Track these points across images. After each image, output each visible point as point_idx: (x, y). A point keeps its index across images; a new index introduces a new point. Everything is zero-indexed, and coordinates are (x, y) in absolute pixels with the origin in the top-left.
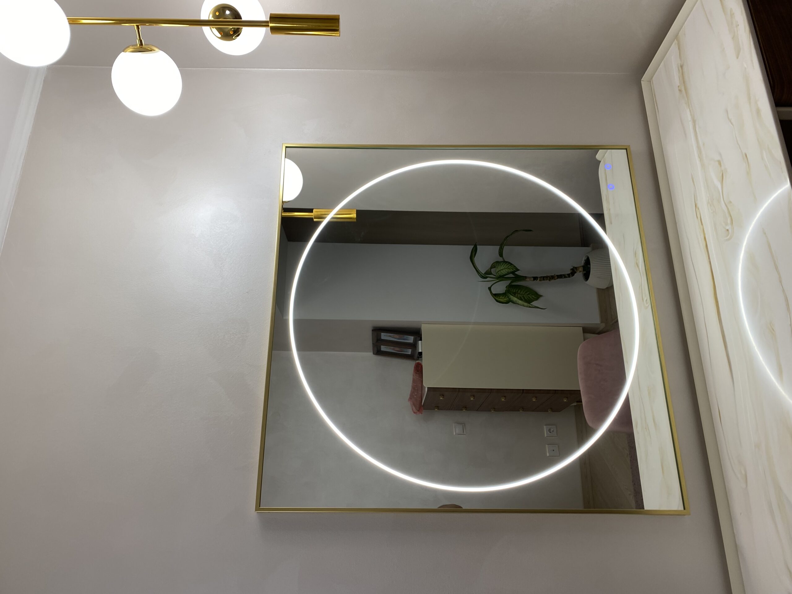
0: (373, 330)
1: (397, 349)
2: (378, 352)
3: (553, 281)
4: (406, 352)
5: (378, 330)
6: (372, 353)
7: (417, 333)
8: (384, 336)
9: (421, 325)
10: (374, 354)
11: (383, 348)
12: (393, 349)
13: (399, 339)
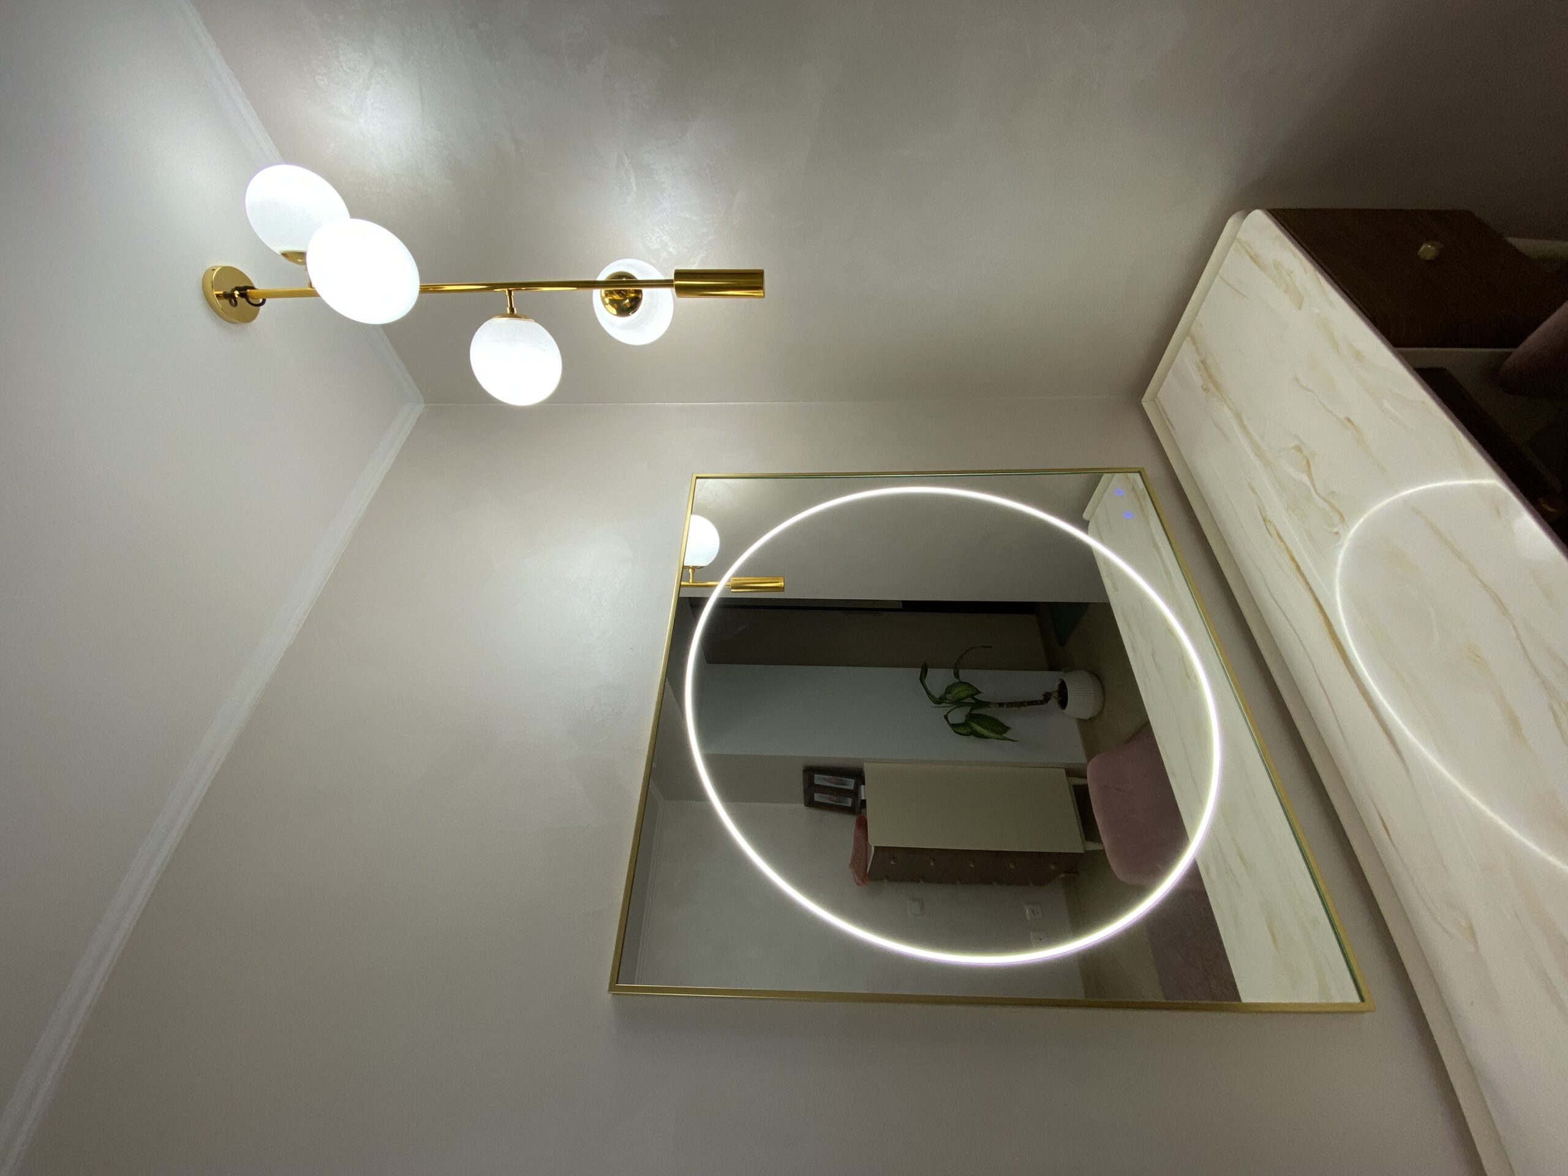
0: (804, 770)
1: (834, 798)
2: (810, 803)
3: (1023, 708)
4: (845, 803)
5: (810, 771)
6: (803, 805)
7: (858, 775)
8: (819, 779)
9: (863, 765)
10: (805, 805)
11: (818, 797)
12: (829, 799)
13: (835, 784)
